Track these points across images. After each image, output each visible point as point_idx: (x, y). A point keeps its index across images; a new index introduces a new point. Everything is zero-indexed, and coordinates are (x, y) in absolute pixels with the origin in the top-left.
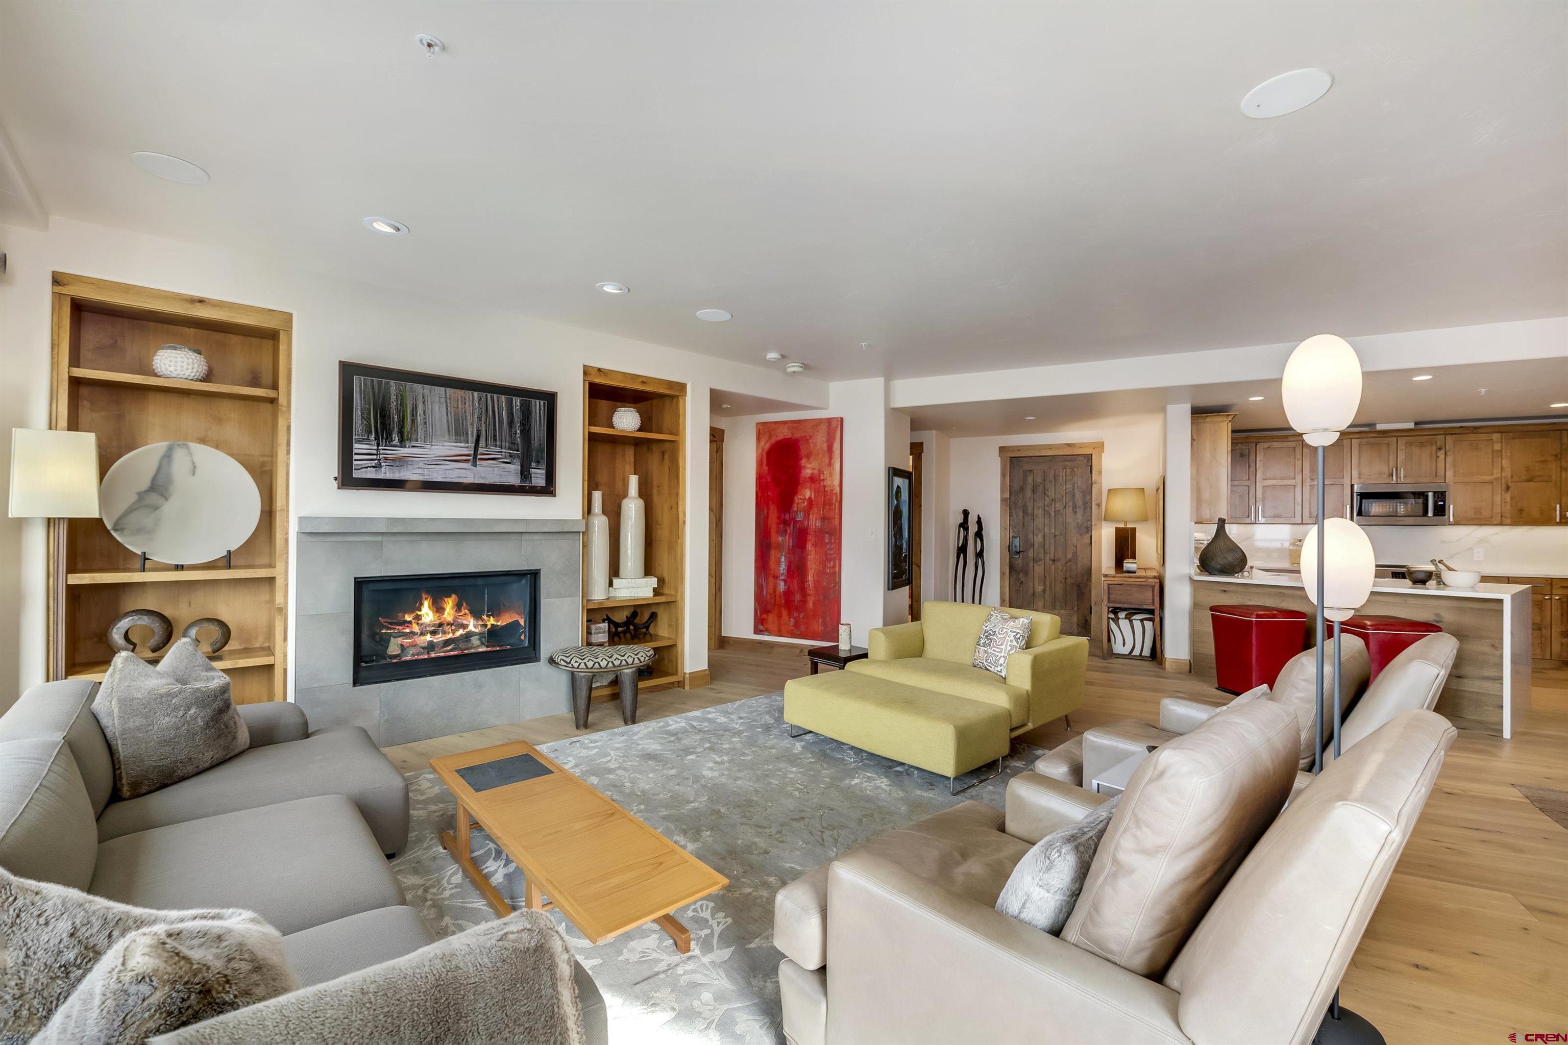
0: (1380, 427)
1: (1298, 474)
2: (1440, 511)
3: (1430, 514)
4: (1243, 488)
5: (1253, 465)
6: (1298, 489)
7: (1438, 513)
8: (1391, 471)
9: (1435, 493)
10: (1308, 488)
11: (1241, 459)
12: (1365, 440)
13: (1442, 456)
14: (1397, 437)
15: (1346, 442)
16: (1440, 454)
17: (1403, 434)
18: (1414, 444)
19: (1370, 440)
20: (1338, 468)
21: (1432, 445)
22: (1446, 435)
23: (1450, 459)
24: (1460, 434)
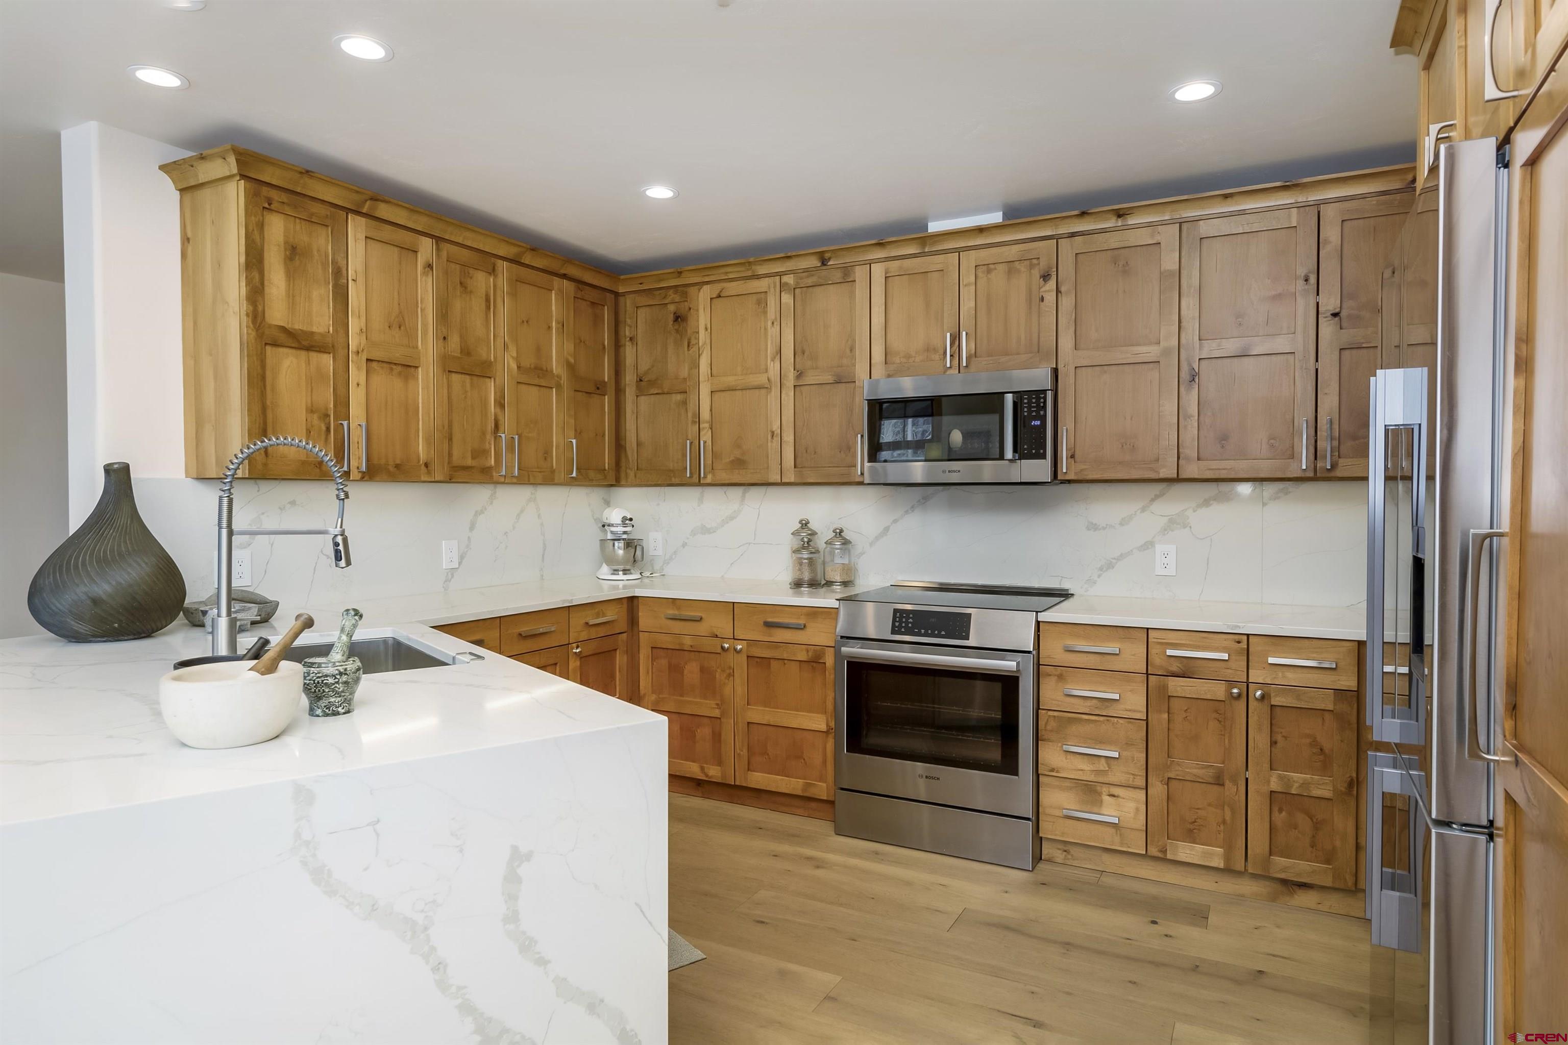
0: (935, 226)
2: (1036, 445)
3: (1009, 453)
5: (694, 341)
6: (775, 391)
7: (1029, 450)
9: (1015, 393)
10: (793, 394)
11: (676, 327)
12: (896, 264)
13: (1050, 298)
14: (958, 251)
15: (860, 273)
16: (1045, 291)
17: (971, 243)
18: (995, 269)
19: (907, 263)
20: (848, 340)
21: (1032, 267)
22: (1057, 238)
23: (1067, 303)
24: (1091, 232)
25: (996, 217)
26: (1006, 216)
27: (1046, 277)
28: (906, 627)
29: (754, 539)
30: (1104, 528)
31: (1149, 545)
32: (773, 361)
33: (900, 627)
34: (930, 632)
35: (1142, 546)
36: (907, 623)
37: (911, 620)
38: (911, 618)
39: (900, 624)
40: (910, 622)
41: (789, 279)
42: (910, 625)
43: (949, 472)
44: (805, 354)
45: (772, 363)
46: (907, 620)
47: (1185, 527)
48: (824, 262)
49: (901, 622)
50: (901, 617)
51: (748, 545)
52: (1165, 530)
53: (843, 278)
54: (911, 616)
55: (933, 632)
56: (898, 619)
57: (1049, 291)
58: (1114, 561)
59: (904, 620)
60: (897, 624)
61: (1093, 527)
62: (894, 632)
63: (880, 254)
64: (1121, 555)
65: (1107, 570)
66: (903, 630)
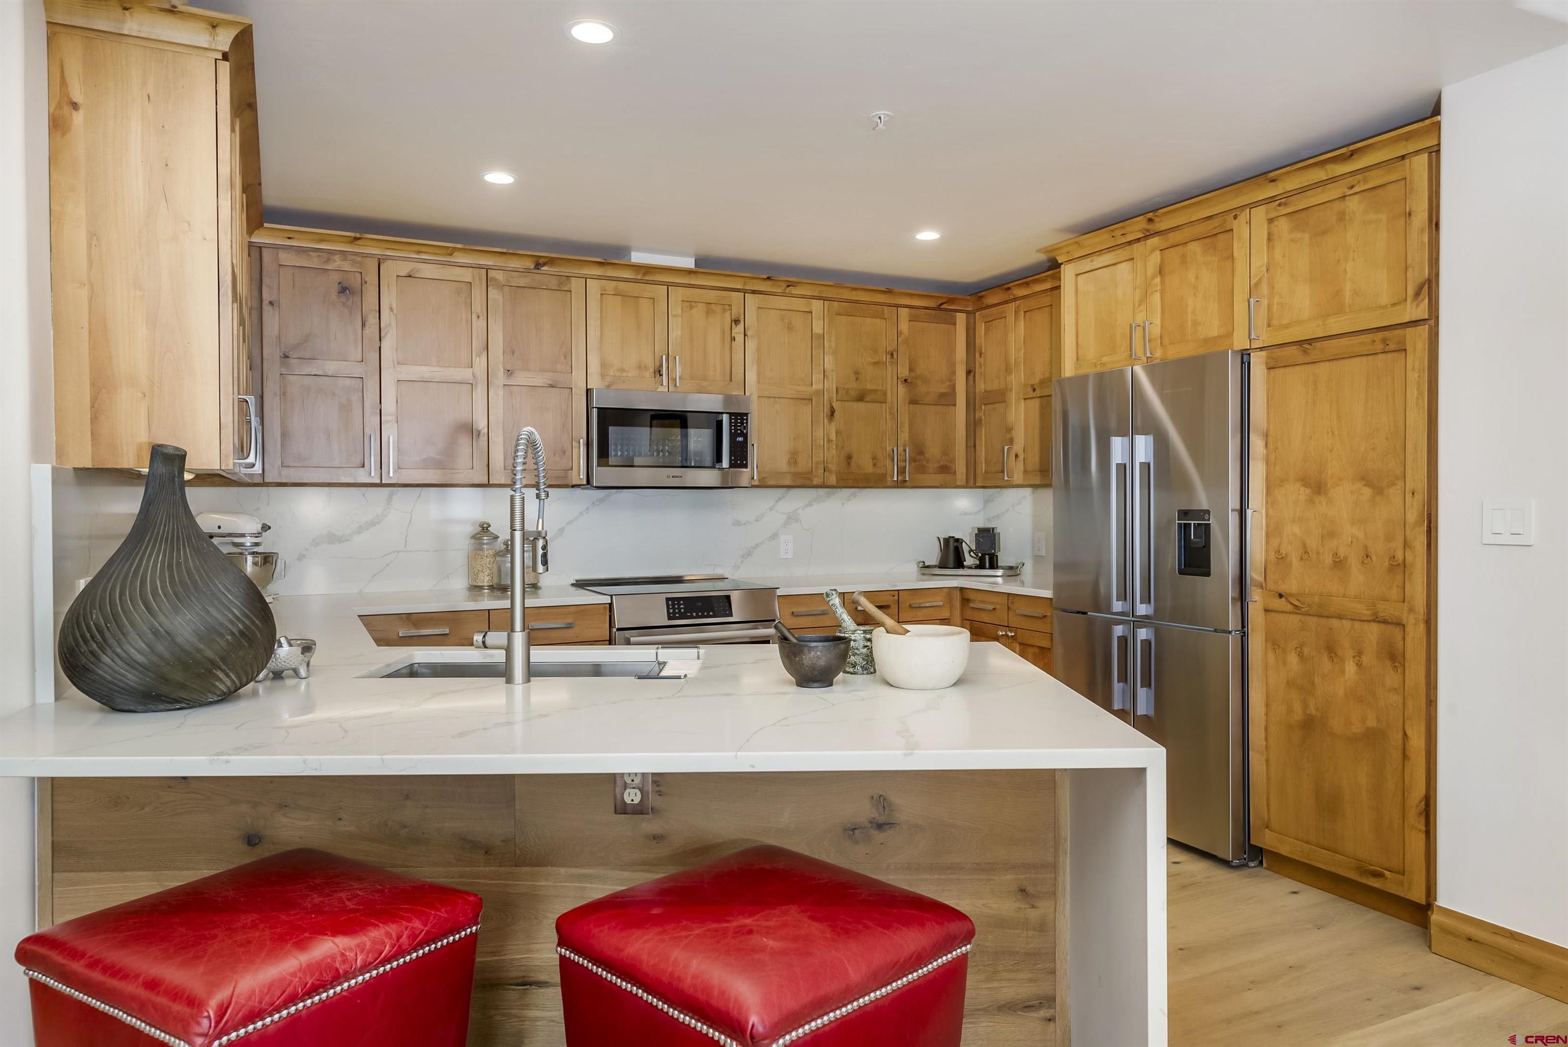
0: (637, 257)
1: (479, 355)
2: (740, 457)
3: (725, 463)
4: (348, 382)
5: (372, 320)
6: (480, 390)
7: (736, 460)
8: (657, 363)
9: (731, 414)
10: (501, 393)
11: (343, 299)
12: (613, 284)
13: (740, 338)
14: (668, 285)
15: (576, 285)
16: (736, 333)
17: (678, 281)
18: (696, 306)
19: (622, 285)
20: (562, 347)
21: (724, 311)
22: (745, 292)
23: (751, 345)
24: (766, 293)
25: (689, 263)
26: (698, 263)
27: (737, 322)
28: (680, 612)
29: (405, 546)
30: (745, 524)
31: (775, 536)
32: (480, 357)
33: (674, 613)
34: (700, 614)
35: (770, 537)
36: (679, 609)
37: (682, 606)
38: (682, 604)
39: (674, 611)
40: (682, 608)
41: (499, 276)
42: (683, 610)
43: (673, 477)
44: (515, 354)
45: (478, 358)
46: (679, 606)
47: (797, 521)
48: (538, 266)
49: (674, 608)
50: (673, 605)
51: (396, 553)
52: (786, 524)
53: (559, 286)
54: (682, 602)
55: (703, 614)
56: (671, 607)
57: (739, 333)
58: (752, 550)
59: (676, 607)
60: (671, 611)
61: (737, 523)
62: (670, 618)
63: (597, 271)
64: (757, 545)
65: (747, 558)
66: (677, 615)
